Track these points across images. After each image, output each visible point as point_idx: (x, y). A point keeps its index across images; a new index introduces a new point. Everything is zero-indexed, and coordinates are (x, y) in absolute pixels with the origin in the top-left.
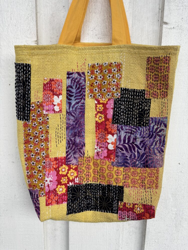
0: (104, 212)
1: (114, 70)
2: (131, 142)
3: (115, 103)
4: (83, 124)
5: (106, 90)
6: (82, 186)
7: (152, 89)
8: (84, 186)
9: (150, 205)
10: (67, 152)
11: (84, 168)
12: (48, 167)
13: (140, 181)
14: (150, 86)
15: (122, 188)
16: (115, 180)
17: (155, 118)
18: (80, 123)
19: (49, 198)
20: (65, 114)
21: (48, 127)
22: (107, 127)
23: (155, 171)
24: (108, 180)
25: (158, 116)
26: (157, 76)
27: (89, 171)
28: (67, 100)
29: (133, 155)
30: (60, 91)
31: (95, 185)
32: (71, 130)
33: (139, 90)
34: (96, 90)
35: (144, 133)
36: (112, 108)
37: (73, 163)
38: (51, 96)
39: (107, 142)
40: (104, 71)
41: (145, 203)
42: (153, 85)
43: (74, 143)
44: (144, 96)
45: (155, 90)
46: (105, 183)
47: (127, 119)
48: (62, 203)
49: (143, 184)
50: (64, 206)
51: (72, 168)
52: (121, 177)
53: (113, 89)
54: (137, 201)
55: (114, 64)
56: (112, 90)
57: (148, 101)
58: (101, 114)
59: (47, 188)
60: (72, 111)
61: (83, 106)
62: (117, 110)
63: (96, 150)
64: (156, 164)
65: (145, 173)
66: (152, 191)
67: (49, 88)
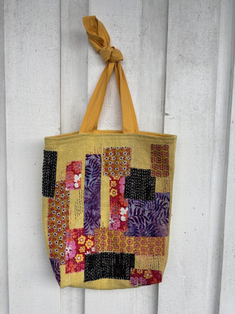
0: (118, 279)
1: (125, 153)
2: (140, 214)
3: (126, 181)
4: (99, 198)
5: (119, 169)
6: (98, 255)
7: (156, 170)
8: (100, 255)
9: (157, 270)
10: (84, 224)
11: (99, 238)
12: (68, 238)
13: (148, 249)
14: (154, 167)
15: (133, 255)
16: (127, 249)
17: (160, 194)
18: (96, 197)
19: (68, 266)
20: (84, 189)
21: (69, 202)
22: (120, 201)
23: (162, 240)
24: (121, 249)
25: (162, 192)
26: (159, 159)
27: (105, 241)
28: (86, 178)
29: (142, 226)
30: (80, 170)
31: (110, 254)
32: (88, 204)
33: (146, 170)
34: (110, 169)
35: (151, 206)
36: (124, 185)
37: (90, 234)
38: (72, 175)
39: (120, 214)
40: (117, 153)
41: (153, 269)
42: (157, 166)
43: (91, 215)
44: (150, 174)
45: (158, 170)
46: (118, 252)
47: (137, 194)
48: (80, 271)
49: (152, 252)
50: (82, 274)
51: (89, 238)
52: (132, 245)
53: (125, 169)
54: (146, 267)
55: (125, 149)
56: (124, 169)
57: (154, 179)
58: (115, 190)
59: (67, 256)
60: (89, 187)
61: (99, 182)
62: (128, 186)
63: (111, 222)
64: (162, 234)
65: (153, 242)
66: (159, 258)
67: (71, 168)
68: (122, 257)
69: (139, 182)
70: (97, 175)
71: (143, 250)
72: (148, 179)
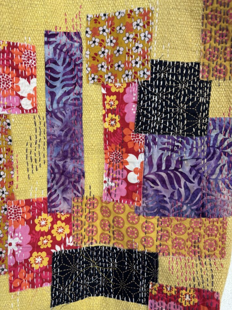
1: (138, 25)
2: (173, 167)
3: (140, 92)
4: (79, 136)
5: (122, 66)
6: (80, 252)
7: (213, 61)
8: (85, 252)
9: (210, 290)
10: (49, 189)
11: (83, 219)
12: (13, 218)
13: (189, 244)
14: (210, 55)
15: (155, 256)
16: (141, 242)
17: (220, 120)
18: (74, 132)
19: (15, 276)
20: (45, 115)
21: (11, 141)
22: (126, 139)
23: (219, 225)
24: (128, 241)
25: (226, 116)
27: (94, 224)
28: (47, 87)
29: (176, 194)
30: (31, 69)
31: (105, 250)
32: (57, 146)
33: (187, 64)
34: (102, 67)
35: (197, 149)
36: (135, 102)
37: (62, 209)
38: (12, 78)
39: (125, 168)
40: (118, 28)
41: (201, 287)
42: (216, 52)
43: (64, 171)
44: (198, 74)
45: (219, 63)
46: (123, 246)
47: (165, 122)
48: (41, 286)
49: (196, 248)
50: (44, 292)
51: (60, 219)
52: (154, 235)
53: (136, 63)
54: (184, 281)
55: (137, 13)
56: (134, 65)
57: (206, 87)
58: (114, 116)
59: (11, 257)
60: (57, 109)
61: (78, 99)
62: (144, 106)
63: (106, 185)
64: (222, 211)
65: (200, 228)
66: (212, 263)
67: (8, 61)
68: (130, 257)
69: (171, 94)
70: (73, 82)
71: (177, 245)
72: (193, 86)
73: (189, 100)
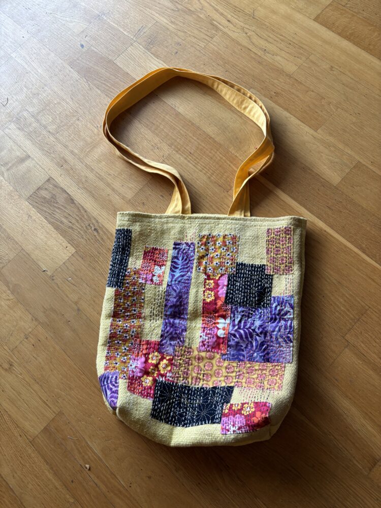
1: (229, 243)
2: (248, 326)
3: (229, 280)
6: (175, 386)
7: (273, 264)
8: (179, 388)
10: (162, 336)
11: (181, 362)
13: (257, 381)
14: (271, 260)
15: (232, 388)
18: (183, 300)
20: (166, 287)
23: (279, 368)
25: (282, 295)
26: (279, 249)
28: (171, 272)
29: (249, 345)
30: (163, 261)
33: (258, 265)
35: (264, 316)
36: (225, 286)
37: (168, 352)
38: (151, 265)
39: (216, 327)
40: (217, 243)
42: (275, 259)
43: (173, 325)
45: (277, 265)
46: (209, 385)
47: (244, 298)
49: (262, 384)
51: (166, 358)
55: (229, 236)
56: (226, 264)
57: (270, 278)
58: (210, 292)
60: (174, 284)
61: (188, 280)
62: (231, 288)
63: (202, 338)
64: (281, 358)
65: (265, 370)
67: (151, 256)
68: (214, 392)
69: (248, 281)
70: (187, 270)
71: (249, 382)
72: (261, 277)
73: (259, 285)
